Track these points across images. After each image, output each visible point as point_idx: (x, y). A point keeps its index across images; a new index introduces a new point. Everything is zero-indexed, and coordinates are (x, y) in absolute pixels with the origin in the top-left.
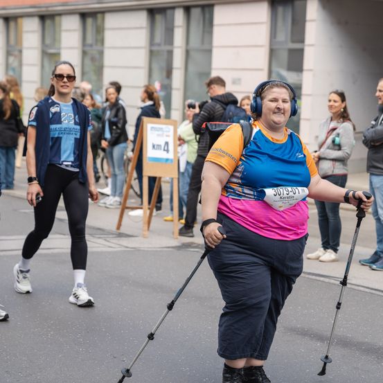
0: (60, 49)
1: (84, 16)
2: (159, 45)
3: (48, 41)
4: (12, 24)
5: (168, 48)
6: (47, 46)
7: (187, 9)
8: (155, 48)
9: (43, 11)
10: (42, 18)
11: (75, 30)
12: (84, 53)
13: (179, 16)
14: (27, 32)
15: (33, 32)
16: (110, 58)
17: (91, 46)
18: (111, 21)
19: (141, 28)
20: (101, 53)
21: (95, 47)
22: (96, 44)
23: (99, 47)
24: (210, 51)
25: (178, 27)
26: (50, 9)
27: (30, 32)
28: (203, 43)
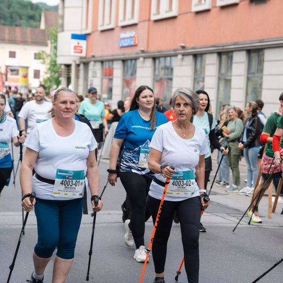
0: (231, 76)
1: (249, 52)
3: (223, 71)
4: (199, 59)
6: (222, 74)
9: (220, 49)
10: (220, 54)
11: (242, 63)
12: (248, 79)
14: (208, 64)
15: (213, 64)
16: (267, 82)
17: (254, 73)
18: (268, 55)
20: (262, 78)
21: (256, 75)
22: (258, 73)
23: (259, 75)
26: (225, 47)
27: (211, 64)
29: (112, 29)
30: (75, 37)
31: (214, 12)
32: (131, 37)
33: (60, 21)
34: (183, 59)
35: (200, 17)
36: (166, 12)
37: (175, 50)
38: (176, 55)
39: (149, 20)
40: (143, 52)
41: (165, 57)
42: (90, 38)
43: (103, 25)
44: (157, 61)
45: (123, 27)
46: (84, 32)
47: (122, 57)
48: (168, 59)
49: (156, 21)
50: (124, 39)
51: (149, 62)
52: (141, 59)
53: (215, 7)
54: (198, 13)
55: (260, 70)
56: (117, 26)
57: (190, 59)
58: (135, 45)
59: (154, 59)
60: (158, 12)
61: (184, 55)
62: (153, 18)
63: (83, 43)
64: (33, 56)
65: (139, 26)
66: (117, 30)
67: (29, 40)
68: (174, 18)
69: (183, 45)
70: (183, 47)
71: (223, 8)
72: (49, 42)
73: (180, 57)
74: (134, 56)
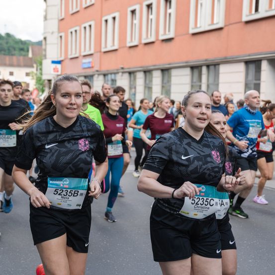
0: (152, 85)
1: (163, 70)
2: (195, 82)
3: (147, 82)
4: (132, 75)
5: (199, 84)
6: (147, 84)
7: (208, 66)
8: (194, 84)
9: (145, 69)
10: (145, 72)
11: (158, 77)
12: (163, 87)
13: (204, 69)
14: (138, 78)
16: (174, 89)
18: (174, 72)
19: (187, 75)
20: (170, 86)
23: (169, 84)
24: (218, 85)
25: (204, 74)
26: (148, 68)
27: (140, 76)
28: (215, 81)
29: (77, 58)
30: (53, 62)
31: (140, 47)
32: (89, 63)
33: (44, 53)
34: (122, 76)
35: (132, 50)
36: (111, 46)
37: (117, 70)
38: (118, 73)
39: (100, 52)
40: (97, 71)
41: (111, 74)
42: (63, 63)
43: (71, 54)
44: (106, 77)
45: (84, 56)
46: (59, 59)
47: (84, 74)
48: (113, 75)
49: (105, 52)
50: (85, 63)
51: (101, 77)
52: (96, 76)
53: (141, 43)
54: (131, 47)
55: (169, 81)
56: (80, 55)
57: (126, 75)
58: (92, 67)
59: (105, 75)
60: (106, 47)
61: (123, 73)
62: (103, 50)
63: (59, 66)
64: (25, 74)
65: (95, 56)
66: (80, 58)
67: (22, 64)
68: (116, 50)
69: (122, 66)
70: (122, 68)
71: (146, 44)
72: (35, 65)
73: (120, 74)
74: (91, 74)
